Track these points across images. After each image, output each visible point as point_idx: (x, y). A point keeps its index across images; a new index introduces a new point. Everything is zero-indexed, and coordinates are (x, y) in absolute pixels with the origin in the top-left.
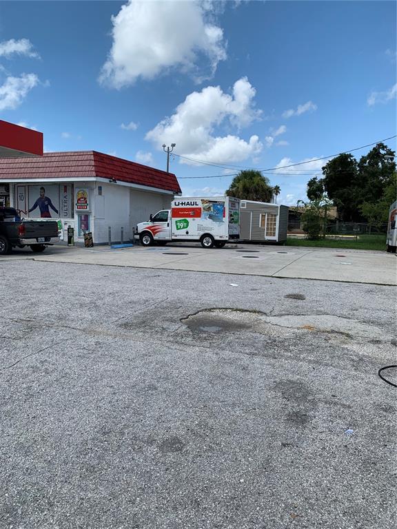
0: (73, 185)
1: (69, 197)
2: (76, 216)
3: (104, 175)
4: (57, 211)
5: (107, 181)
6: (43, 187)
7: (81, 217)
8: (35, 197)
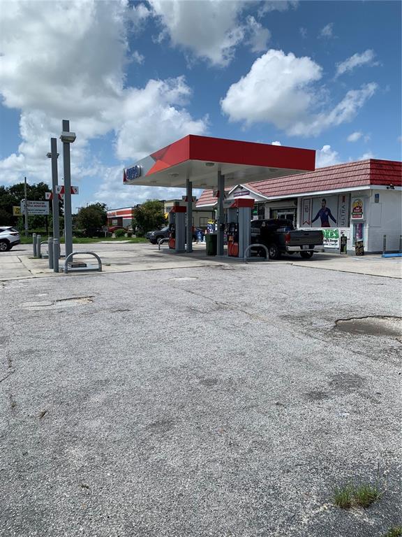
0: (350, 194)
1: (347, 207)
2: (351, 226)
3: (381, 182)
4: (335, 221)
5: (384, 187)
6: (324, 199)
7: (356, 226)
8: (317, 208)
